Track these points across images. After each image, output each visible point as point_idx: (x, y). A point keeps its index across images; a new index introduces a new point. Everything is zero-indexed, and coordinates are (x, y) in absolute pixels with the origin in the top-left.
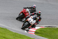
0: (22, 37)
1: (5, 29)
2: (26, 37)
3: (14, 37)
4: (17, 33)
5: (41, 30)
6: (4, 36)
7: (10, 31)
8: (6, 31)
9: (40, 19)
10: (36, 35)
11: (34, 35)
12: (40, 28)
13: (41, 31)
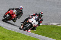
2: (22, 35)
8: (0, 29)
9: (42, 20)
11: (30, 33)
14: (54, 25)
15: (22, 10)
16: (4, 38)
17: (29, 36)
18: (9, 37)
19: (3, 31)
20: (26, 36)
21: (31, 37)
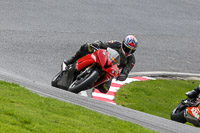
0: (71, 111)
1: (13, 85)
2: (86, 112)
3: (42, 114)
4: (55, 100)
5: (136, 88)
6: (7, 108)
7: (28, 93)
8: (16, 93)
10: (120, 106)
11: (112, 106)
12: (135, 80)
13: (138, 90)
14: (190, 78)
15: (133, 51)
16: (26, 122)
17: (110, 118)
18: (44, 120)
19: (24, 101)
20: (100, 117)
21: (116, 119)
